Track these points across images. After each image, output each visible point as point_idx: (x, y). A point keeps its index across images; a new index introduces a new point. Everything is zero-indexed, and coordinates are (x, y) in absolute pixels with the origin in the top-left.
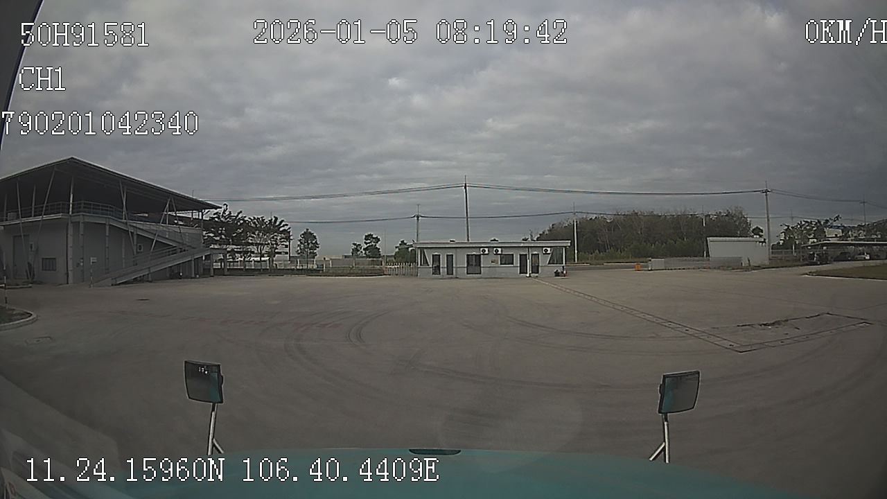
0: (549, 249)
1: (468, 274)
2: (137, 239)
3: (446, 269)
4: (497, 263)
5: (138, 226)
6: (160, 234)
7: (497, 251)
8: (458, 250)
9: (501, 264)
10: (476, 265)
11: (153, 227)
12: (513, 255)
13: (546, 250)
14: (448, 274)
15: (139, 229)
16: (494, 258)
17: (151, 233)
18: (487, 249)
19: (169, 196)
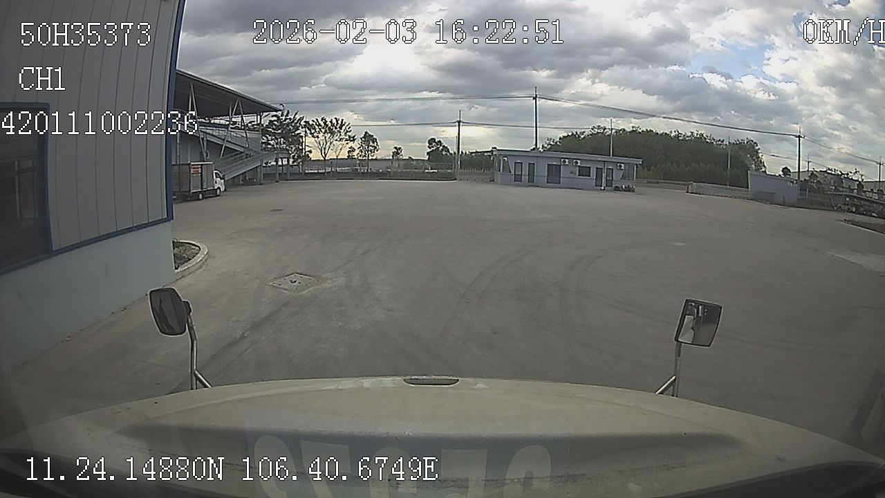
0: (623, 165)
1: (547, 182)
2: (207, 145)
3: (527, 177)
4: (576, 174)
5: (208, 131)
6: (229, 140)
7: (577, 163)
8: (539, 159)
9: (579, 175)
10: (556, 176)
11: (222, 132)
12: (590, 168)
13: (621, 166)
14: (529, 182)
15: (206, 133)
16: (573, 169)
17: (220, 138)
18: (567, 160)
19: (236, 99)
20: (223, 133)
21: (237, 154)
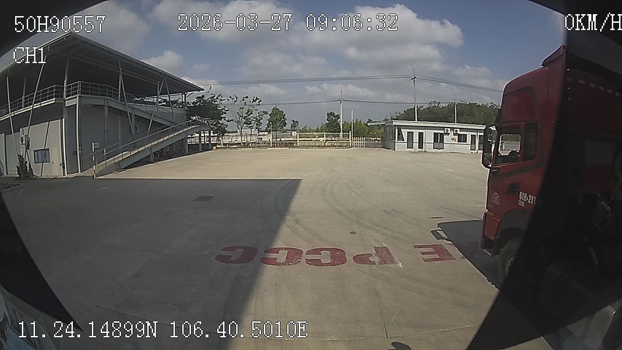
1: (434, 148)
2: (135, 119)
3: (418, 144)
4: (455, 141)
5: (136, 107)
6: (157, 115)
7: (457, 131)
9: (458, 142)
10: (440, 142)
11: (149, 108)
12: (466, 135)
14: (419, 148)
15: (137, 109)
16: (453, 137)
17: (148, 114)
18: (449, 129)
19: (163, 78)
20: (151, 108)
21: (164, 128)
